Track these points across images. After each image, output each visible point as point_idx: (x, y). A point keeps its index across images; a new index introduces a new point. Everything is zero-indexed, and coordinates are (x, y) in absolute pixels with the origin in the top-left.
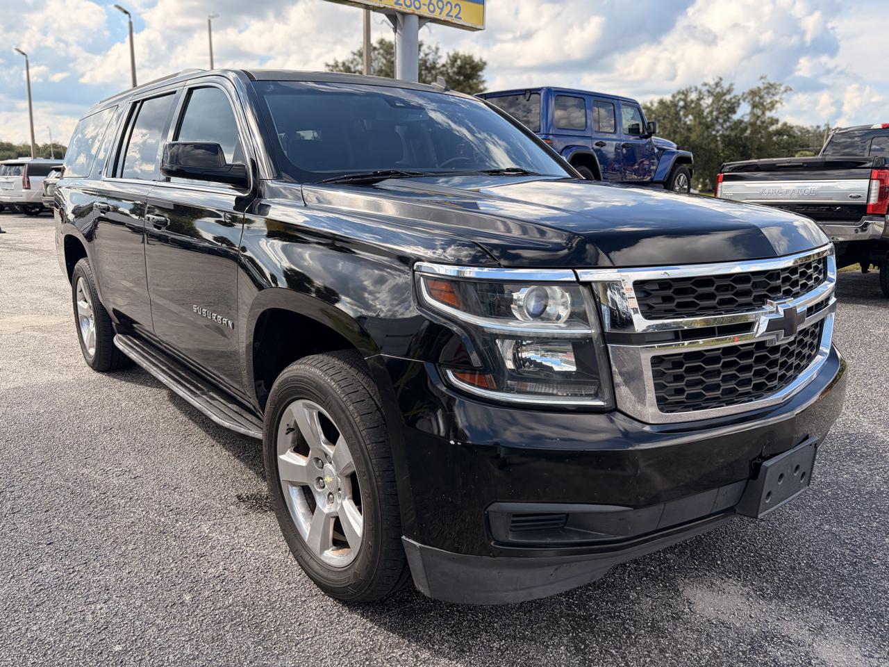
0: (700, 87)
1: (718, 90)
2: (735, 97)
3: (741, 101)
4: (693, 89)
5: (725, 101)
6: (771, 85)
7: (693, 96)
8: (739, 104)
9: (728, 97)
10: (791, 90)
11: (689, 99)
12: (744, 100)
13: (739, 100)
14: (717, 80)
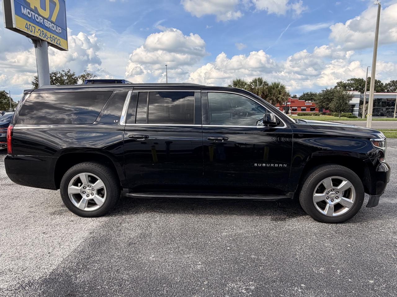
0: (61, 72)
1: (69, 74)
2: (75, 77)
3: (78, 79)
4: (58, 72)
5: (72, 78)
6: (88, 74)
7: (59, 75)
8: (78, 80)
9: (73, 77)
10: (96, 76)
11: (57, 76)
12: (80, 79)
13: (77, 78)
14: (68, 70)
